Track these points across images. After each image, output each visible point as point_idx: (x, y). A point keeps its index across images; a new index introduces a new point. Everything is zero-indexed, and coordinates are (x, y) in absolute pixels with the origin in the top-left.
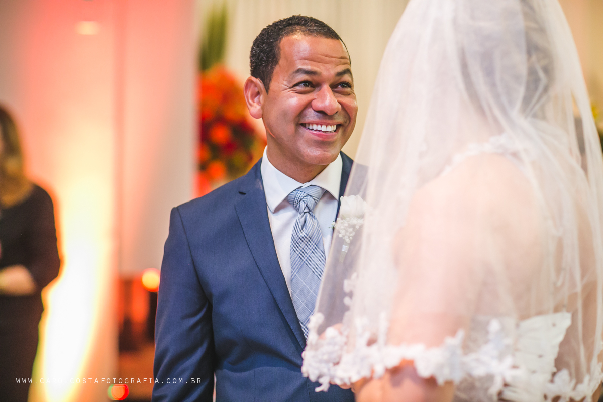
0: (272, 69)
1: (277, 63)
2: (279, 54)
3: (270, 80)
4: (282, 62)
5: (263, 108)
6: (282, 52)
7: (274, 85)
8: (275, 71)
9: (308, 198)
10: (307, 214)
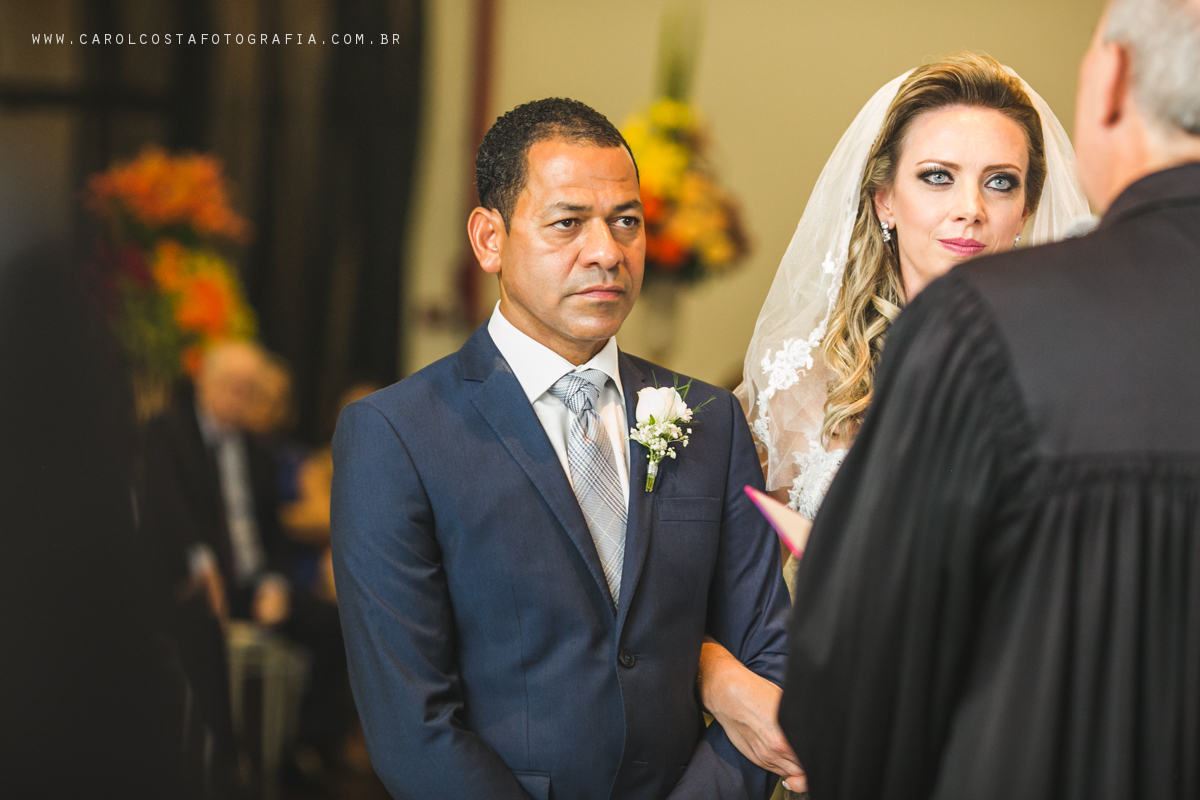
0: (516, 194)
2: (526, 171)
3: (513, 212)
4: (531, 184)
5: (502, 257)
6: (530, 170)
7: (519, 222)
8: (520, 200)
9: (589, 387)
10: (588, 412)
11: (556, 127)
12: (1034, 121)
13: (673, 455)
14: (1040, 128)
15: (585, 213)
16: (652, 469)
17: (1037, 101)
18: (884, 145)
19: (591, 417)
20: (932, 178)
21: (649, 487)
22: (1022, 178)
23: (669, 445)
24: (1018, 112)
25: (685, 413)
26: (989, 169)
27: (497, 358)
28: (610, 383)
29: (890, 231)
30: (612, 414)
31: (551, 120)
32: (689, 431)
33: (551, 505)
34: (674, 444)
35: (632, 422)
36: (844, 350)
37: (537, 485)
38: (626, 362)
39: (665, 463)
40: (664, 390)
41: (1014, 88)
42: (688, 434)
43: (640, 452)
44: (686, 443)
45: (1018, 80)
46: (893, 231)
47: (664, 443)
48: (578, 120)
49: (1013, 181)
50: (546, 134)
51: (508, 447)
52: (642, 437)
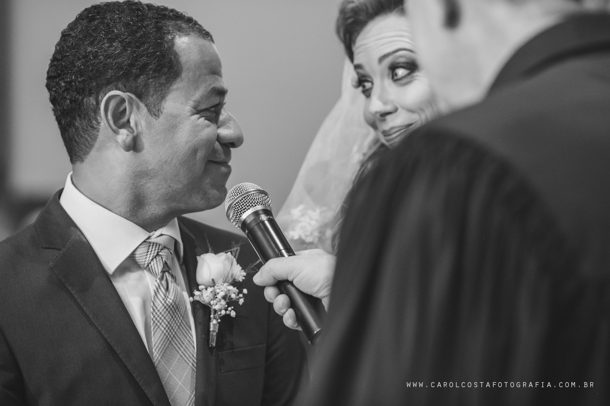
9: (166, 250)
10: (167, 274)
13: (233, 314)
16: (214, 327)
19: (170, 278)
23: (229, 304)
25: (238, 273)
27: (73, 229)
32: (245, 291)
33: (129, 367)
34: (231, 302)
37: (115, 348)
39: (225, 321)
40: (222, 255)
42: (244, 295)
43: (202, 311)
44: (241, 301)
47: (223, 302)
51: (88, 313)
52: (205, 296)
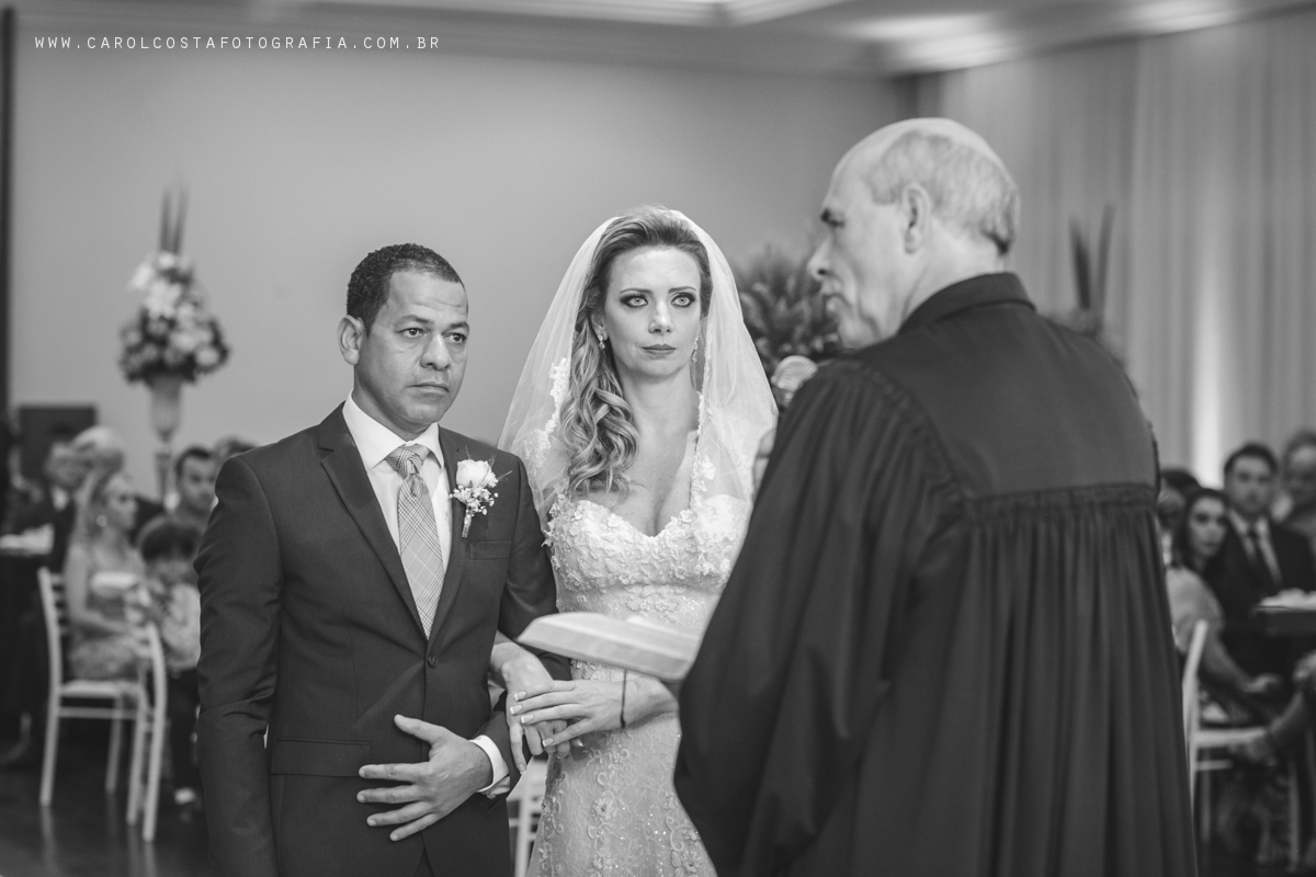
0: (378, 308)
1: (384, 301)
2: (388, 291)
3: (373, 321)
4: (390, 301)
5: (360, 353)
6: (391, 290)
7: (377, 328)
8: (381, 312)
10: (414, 476)
11: (412, 263)
12: (701, 251)
13: (485, 512)
14: (706, 255)
15: (428, 326)
16: (467, 521)
17: (702, 235)
18: (595, 278)
19: (416, 480)
20: (633, 302)
21: (465, 535)
22: (697, 294)
23: (482, 504)
24: (690, 246)
25: (492, 480)
26: (672, 290)
27: (346, 434)
28: (431, 455)
29: (604, 342)
30: (434, 478)
31: (409, 257)
32: (496, 495)
34: (484, 503)
35: (453, 485)
36: (580, 433)
38: (444, 436)
39: (477, 517)
40: (480, 463)
41: (684, 228)
42: (495, 497)
43: (458, 507)
44: (492, 503)
45: (686, 222)
46: (607, 342)
47: (478, 502)
48: (429, 260)
49: (692, 298)
50: (405, 267)
52: (462, 495)
